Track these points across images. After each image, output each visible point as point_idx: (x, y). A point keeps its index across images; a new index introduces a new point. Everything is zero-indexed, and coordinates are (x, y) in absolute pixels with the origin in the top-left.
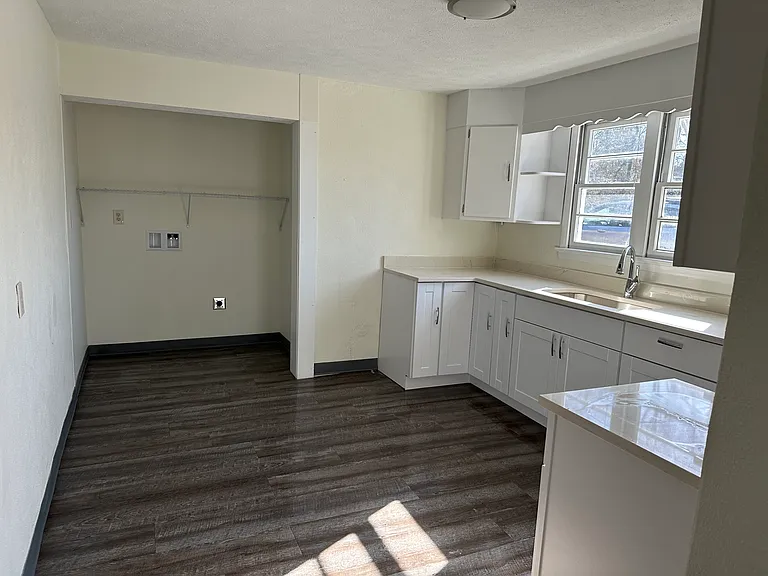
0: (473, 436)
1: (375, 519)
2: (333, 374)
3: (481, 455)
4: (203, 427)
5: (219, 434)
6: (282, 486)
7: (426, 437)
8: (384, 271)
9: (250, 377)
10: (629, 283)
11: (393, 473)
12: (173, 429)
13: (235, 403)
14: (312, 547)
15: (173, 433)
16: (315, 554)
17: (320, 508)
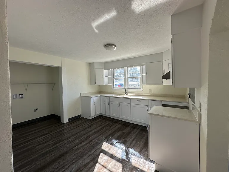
0: (108, 124)
1: (103, 148)
2: (72, 120)
3: (112, 127)
4: (46, 142)
5: (52, 143)
6: (78, 149)
7: (100, 127)
8: (81, 96)
9: (51, 126)
10: (126, 93)
11: (99, 137)
12: (36, 146)
13: (51, 133)
14: (95, 161)
15: (37, 147)
16: (97, 162)
17: (90, 150)
